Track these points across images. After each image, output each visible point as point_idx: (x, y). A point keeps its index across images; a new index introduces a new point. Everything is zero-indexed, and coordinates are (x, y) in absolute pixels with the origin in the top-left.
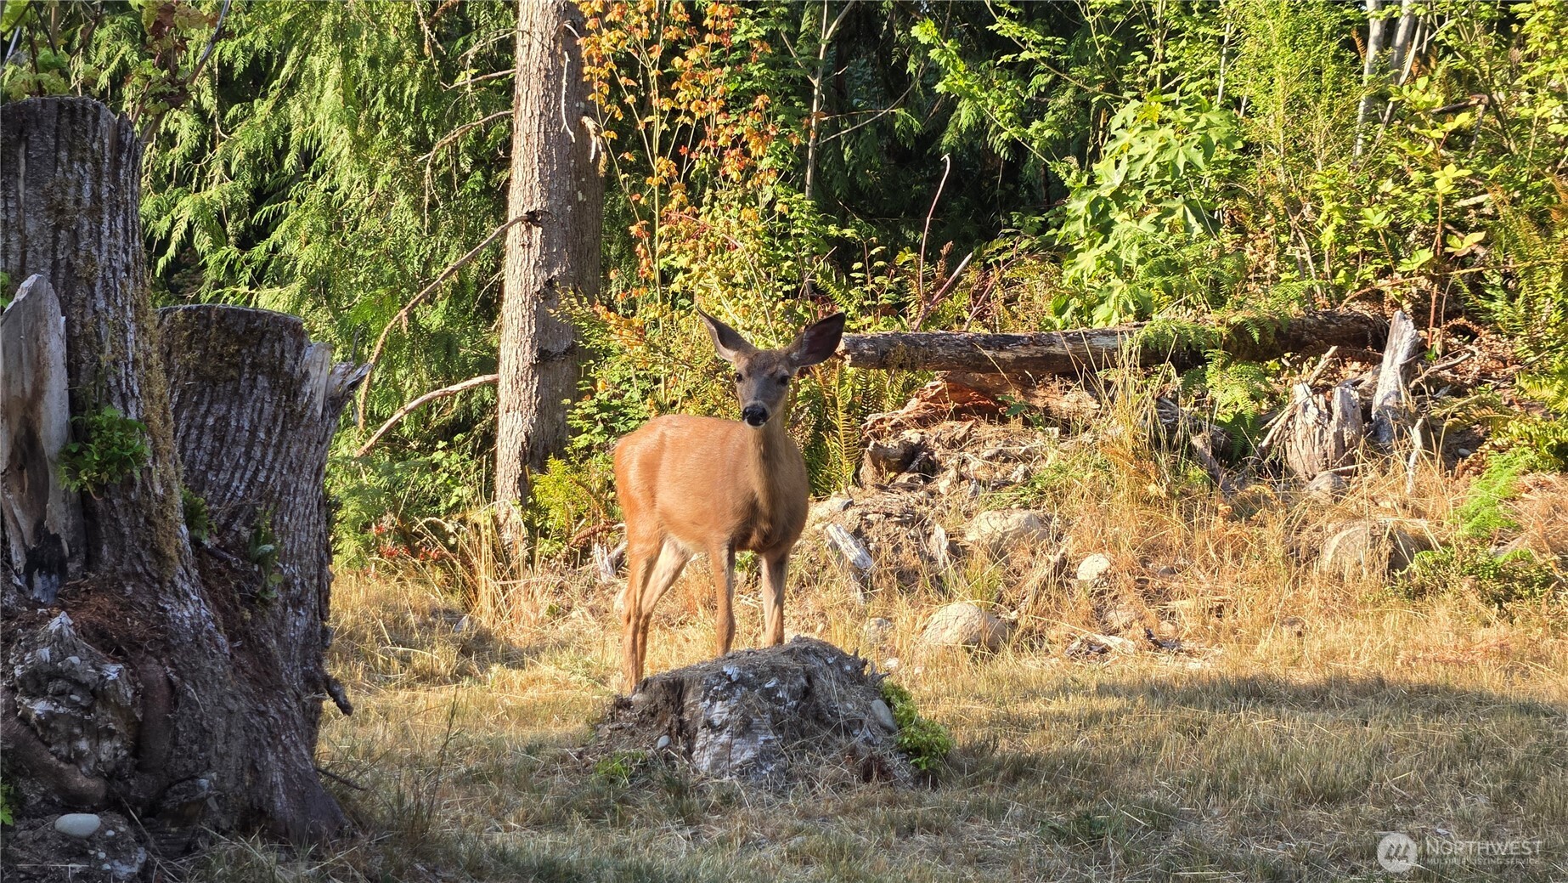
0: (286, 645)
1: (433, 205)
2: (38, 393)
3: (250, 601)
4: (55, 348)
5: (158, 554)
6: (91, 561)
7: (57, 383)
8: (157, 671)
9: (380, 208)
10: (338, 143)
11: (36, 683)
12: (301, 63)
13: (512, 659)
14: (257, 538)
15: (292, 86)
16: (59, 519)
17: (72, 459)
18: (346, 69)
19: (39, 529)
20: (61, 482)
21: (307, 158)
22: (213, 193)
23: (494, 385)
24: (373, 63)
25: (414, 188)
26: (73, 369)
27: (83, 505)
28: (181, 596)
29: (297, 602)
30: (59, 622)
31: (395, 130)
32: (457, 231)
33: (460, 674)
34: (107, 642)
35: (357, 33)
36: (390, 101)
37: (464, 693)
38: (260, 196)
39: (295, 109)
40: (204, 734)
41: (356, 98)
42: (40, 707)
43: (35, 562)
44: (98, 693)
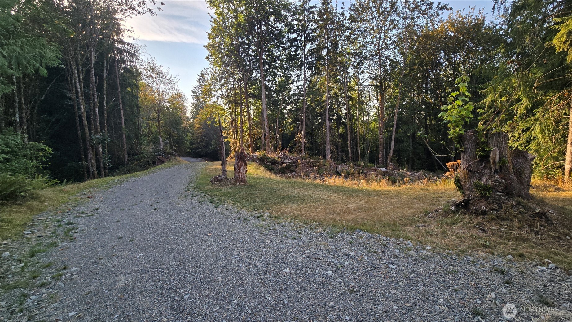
0: (525, 182)
1: (554, 142)
2: (496, 157)
3: (520, 177)
4: (498, 153)
5: (509, 171)
6: (501, 171)
7: (498, 156)
8: (508, 181)
9: (546, 142)
10: (540, 136)
11: (495, 181)
12: (534, 127)
13: (563, 191)
14: (521, 171)
15: (532, 130)
16: (498, 168)
17: (499, 163)
18: (541, 128)
19: (495, 169)
20: (498, 165)
21: (534, 137)
22: (521, 142)
23: (565, 162)
24: (545, 127)
25: (551, 140)
26: (499, 155)
27: (500, 167)
28: (512, 175)
29: (527, 178)
30: (497, 176)
31: (549, 134)
32: (559, 145)
33: (554, 192)
34: (502, 178)
35: (543, 123)
36: (548, 131)
37: (555, 193)
38: (527, 142)
39: (533, 132)
40: (514, 188)
41: (542, 131)
42: (495, 183)
43: (495, 171)
44: (502, 183)
